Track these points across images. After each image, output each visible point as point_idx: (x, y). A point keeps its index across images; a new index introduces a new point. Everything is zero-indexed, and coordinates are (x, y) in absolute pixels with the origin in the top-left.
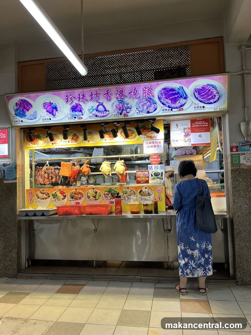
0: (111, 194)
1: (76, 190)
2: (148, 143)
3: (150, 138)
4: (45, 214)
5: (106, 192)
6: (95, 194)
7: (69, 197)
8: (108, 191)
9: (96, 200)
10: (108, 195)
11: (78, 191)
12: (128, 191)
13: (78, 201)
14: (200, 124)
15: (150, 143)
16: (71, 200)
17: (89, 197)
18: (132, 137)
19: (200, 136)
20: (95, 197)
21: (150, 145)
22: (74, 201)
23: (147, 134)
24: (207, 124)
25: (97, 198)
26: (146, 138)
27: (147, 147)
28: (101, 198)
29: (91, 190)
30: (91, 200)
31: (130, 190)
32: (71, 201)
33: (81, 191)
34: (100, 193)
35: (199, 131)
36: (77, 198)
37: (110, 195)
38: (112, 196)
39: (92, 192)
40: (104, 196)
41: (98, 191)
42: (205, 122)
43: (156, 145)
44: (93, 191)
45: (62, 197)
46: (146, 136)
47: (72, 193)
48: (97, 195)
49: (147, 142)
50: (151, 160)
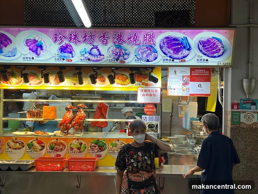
0: (99, 146)
1: (57, 139)
2: (144, 91)
3: (145, 86)
4: (21, 168)
5: (93, 144)
6: (80, 146)
7: (48, 148)
8: (95, 142)
9: (80, 152)
10: (95, 147)
11: (59, 142)
12: (118, 144)
13: (59, 153)
14: (200, 72)
16: (51, 151)
17: (72, 149)
18: (126, 83)
19: (200, 86)
20: (79, 149)
21: (145, 93)
22: (54, 152)
23: (143, 81)
24: (208, 73)
25: (82, 150)
26: (141, 85)
27: (142, 95)
28: (86, 150)
29: (75, 141)
30: (74, 152)
31: (120, 143)
32: (50, 152)
33: (62, 141)
34: (85, 144)
35: (199, 80)
36: (57, 149)
37: (97, 147)
38: (100, 149)
39: (76, 143)
40: (90, 148)
41: (84, 143)
42: (205, 71)
43: (153, 93)
44: (77, 142)
45: (40, 148)
46: (141, 83)
47: (52, 144)
48: (82, 147)
49: (143, 90)
50: (145, 110)
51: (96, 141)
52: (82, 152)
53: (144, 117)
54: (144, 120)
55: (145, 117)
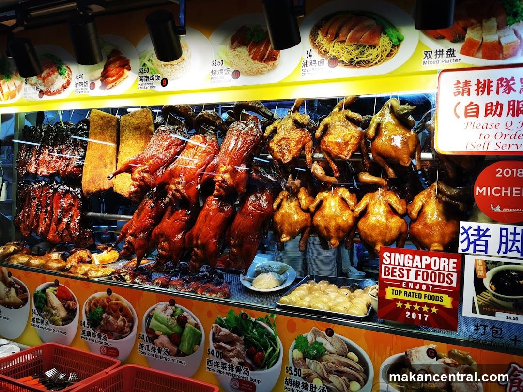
0: (248, 343)
1: (109, 292)
2: (473, 87)
3: (486, 56)
5: (225, 331)
6: (177, 329)
7: (84, 319)
8: (234, 324)
9: (179, 354)
10: (232, 343)
11: (114, 301)
12: (329, 347)
13: (114, 343)
15: (484, 87)
16: (92, 331)
17: (152, 336)
18: (375, 52)
20: (176, 339)
21: (482, 100)
22: (99, 337)
23: (470, 35)
25: (185, 346)
26: (458, 55)
27: (461, 111)
28: (200, 349)
29: (162, 305)
30: (160, 351)
31: (338, 345)
32: (89, 334)
33: (125, 302)
34: (196, 325)
36: (109, 328)
37: (239, 347)
38: (250, 355)
39: (166, 316)
40: (212, 346)
41: (192, 318)
44: (170, 311)
45: (63, 313)
46: (458, 47)
47: (95, 304)
48: (185, 333)
49: (467, 83)
50: (481, 194)
51: (236, 318)
52: (185, 355)
53: (471, 232)
54: (472, 246)
55: (479, 229)
